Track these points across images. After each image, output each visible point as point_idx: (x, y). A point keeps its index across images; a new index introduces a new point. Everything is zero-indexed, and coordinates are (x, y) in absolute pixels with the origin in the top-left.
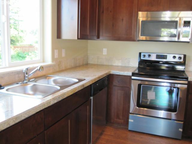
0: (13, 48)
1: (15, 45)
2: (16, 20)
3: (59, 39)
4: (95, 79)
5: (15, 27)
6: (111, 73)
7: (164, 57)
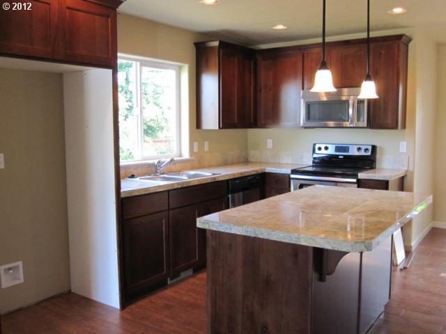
0: (151, 142)
1: (156, 137)
2: (157, 86)
3: (199, 130)
4: (234, 174)
5: (155, 100)
6: (267, 171)
7: (345, 149)
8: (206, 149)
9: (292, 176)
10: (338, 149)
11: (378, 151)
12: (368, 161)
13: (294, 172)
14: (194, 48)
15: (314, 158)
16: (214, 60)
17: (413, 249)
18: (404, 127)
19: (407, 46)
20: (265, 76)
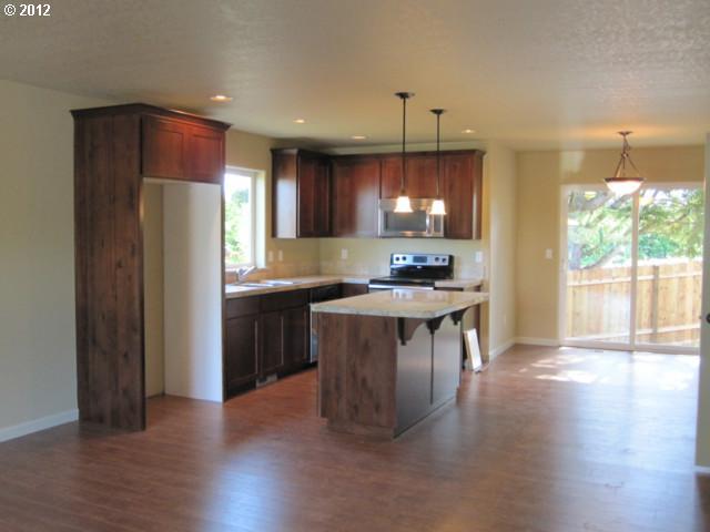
3: (273, 239)
6: (344, 282)
7: (423, 259)
8: (281, 258)
9: (371, 286)
10: (416, 259)
11: (455, 261)
12: (445, 272)
13: (373, 282)
14: (270, 155)
15: (393, 269)
16: (293, 168)
17: (490, 359)
18: (479, 236)
19: (481, 159)
20: (340, 182)
